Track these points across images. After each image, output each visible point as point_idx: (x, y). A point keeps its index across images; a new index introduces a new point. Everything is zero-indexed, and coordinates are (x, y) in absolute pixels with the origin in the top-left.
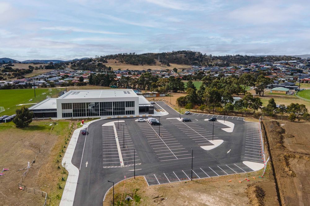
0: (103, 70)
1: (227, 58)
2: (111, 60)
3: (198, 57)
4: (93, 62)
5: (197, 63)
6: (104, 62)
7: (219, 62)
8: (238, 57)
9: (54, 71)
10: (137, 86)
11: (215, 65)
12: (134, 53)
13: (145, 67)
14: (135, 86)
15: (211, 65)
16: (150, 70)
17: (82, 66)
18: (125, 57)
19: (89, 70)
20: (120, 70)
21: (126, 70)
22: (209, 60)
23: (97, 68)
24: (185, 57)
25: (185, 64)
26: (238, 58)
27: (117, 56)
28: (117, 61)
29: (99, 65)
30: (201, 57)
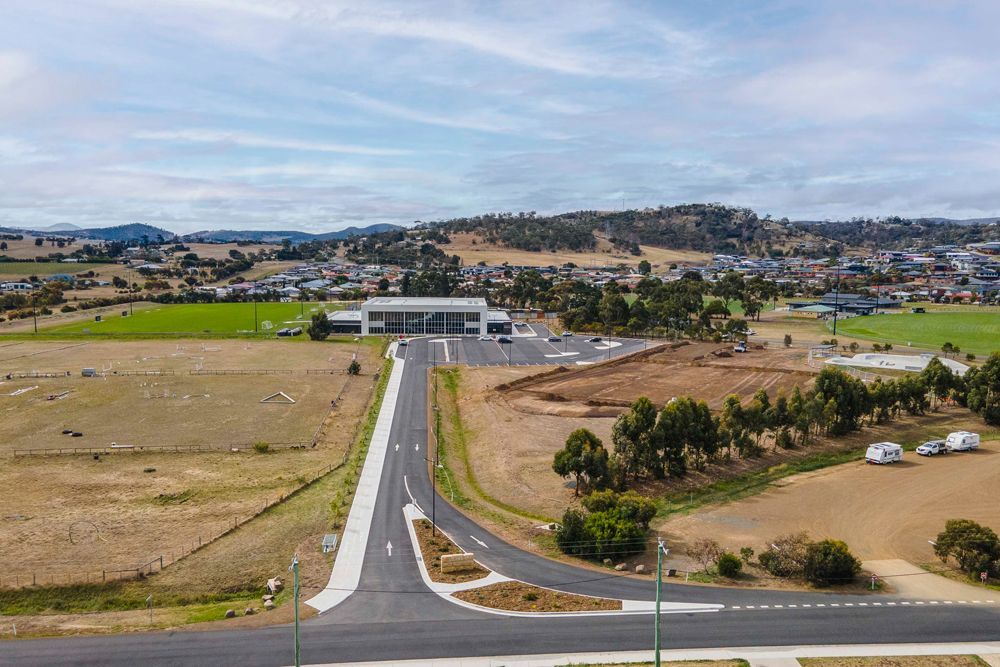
0: (436, 264)
1: (851, 231)
2: (462, 235)
3: (740, 226)
4: (409, 240)
5: (734, 246)
6: (439, 242)
7: (809, 242)
8: (891, 225)
9: (305, 265)
10: (508, 301)
11: (792, 252)
12: (534, 213)
13: (560, 258)
14: (503, 299)
15: (780, 253)
16: (572, 266)
17: (377, 251)
18: (502, 225)
19: (396, 263)
20: (483, 264)
21: (500, 264)
22: (773, 238)
23: (419, 259)
24: (698, 224)
25: (695, 249)
26: (892, 229)
27: (480, 221)
28: (479, 239)
29: (425, 249)
30: (750, 227)
